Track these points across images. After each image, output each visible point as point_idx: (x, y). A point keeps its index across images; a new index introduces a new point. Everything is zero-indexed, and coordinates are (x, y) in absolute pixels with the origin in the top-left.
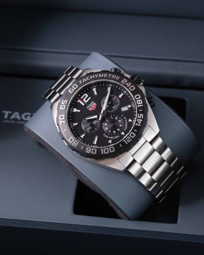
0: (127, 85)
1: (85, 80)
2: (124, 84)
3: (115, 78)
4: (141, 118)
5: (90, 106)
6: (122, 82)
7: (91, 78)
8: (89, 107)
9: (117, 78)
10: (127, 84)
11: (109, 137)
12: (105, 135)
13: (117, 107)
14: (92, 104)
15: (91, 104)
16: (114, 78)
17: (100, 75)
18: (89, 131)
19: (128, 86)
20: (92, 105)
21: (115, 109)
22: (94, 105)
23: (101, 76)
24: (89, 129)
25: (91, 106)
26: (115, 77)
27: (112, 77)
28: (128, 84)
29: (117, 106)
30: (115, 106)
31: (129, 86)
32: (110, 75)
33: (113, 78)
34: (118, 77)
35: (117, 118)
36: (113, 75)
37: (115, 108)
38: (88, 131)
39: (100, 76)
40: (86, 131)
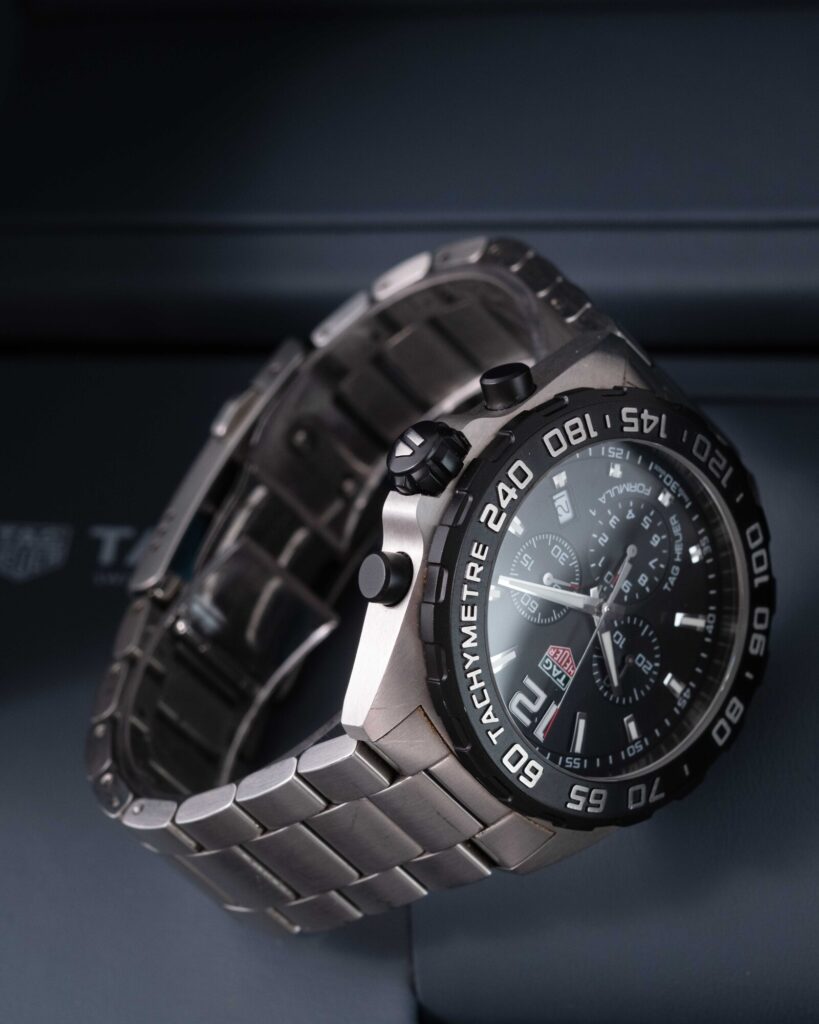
0: (508, 499)
1: (489, 712)
2: (504, 515)
3: (480, 563)
4: (638, 415)
5: (559, 672)
6: (497, 528)
7: (482, 684)
8: (564, 677)
9: (478, 556)
10: (504, 504)
11: (677, 564)
12: (670, 585)
13: (557, 543)
14: (548, 665)
15: (550, 672)
16: (478, 570)
17: (467, 644)
18: (653, 663)
19: (512, 494)
20: (554, 664)
21: (567, 552)
22: (555, 655)
23: (469, 637)
24: (645, 663)
25: (558, 668)
26: (475, 565)
27: (478, 580)
28: (505, 495)
29: (554, 542)
30: (556, 551)
31: (514, 490)
32: (466, 593)
33: (478, 576)
34: (476, 551)
35: (601, 538)
36: (468, 577)
37: (564, 550)
38: (654, 668)
39: (473, 642)
40: (654, 677)
